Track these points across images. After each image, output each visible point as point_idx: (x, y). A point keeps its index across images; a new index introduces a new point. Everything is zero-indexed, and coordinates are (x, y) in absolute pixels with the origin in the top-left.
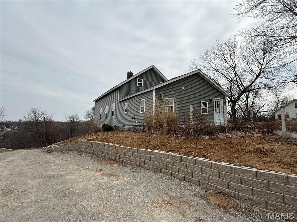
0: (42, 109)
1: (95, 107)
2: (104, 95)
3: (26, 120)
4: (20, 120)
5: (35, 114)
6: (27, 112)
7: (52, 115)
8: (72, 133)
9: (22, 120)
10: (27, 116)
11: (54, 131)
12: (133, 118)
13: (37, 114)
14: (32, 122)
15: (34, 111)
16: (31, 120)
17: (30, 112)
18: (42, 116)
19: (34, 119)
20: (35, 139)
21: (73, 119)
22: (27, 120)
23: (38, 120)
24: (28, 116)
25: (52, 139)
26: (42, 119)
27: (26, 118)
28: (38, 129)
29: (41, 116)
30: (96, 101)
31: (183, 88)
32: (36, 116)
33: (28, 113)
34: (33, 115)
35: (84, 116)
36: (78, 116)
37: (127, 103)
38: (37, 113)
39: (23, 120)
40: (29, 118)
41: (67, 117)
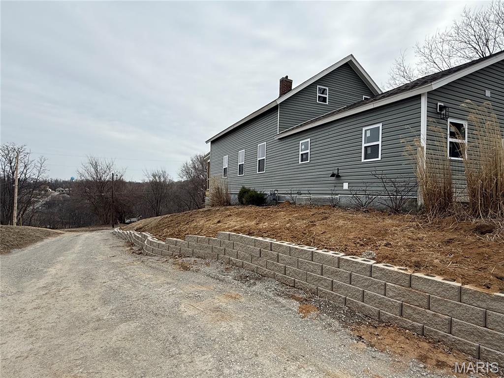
0: (106, 160)
1: (209, 154)
3: (81, 178)
4: (72, 179)
5: (95, 167)
6: (82, 164)
7: (124, 170)
8: (157, 202)
9: (75, 178)
10: (82, 170)
11: (128, 199)
12: (333, 175)
13: (98, 167)
14: (91, 181)
15: (94, 163)
16: (90, 178)
17: (87, 165)
18: (108, 171)
19: (95, 176)
20: (98, 212)
21: (159, 177)
22: (83, 178)
23: (101, 179)
24: (84, 171)
25: (124, 212)
26: (108, 177)
27: (81, 175)
28: (102, 194)
29: (105, 172)
30: (211, 142)
31: (488, 93)
32: (97, 171)
33: (84, 166)
34: (93, 170)
35: (180, 171)
36: (167, 173)
37: (309, 140)
38: (100, 166)
39: (77, 178)
40: (87, 175)
41: (149, 173)
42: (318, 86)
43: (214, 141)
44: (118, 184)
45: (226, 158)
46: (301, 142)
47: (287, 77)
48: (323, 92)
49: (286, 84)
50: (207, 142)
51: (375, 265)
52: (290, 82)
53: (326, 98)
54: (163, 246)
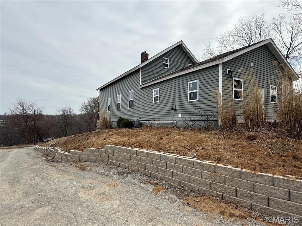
0: (30, 101)
1: (99, 97)
2: (114, 81)
4: (6, 114)
5: (22, 106)
6: (13, 104)
7: (42, 108)
8: (66, 128)
10: (12, 108)
11: (45, 126)
12: (172, 109)
13: (24, 106)
14: (19, 115)
15: (21, 103)
16: (18, 113)
17: (16, 104)
18: (31, 109)
19: (22, 112)
20: (24, 135)
21: (67, 112)
22: (13, 113)
23: (26, 113)
24: (14, 108)
25: (43, 135)
26: (32, 112)
27: (12, 111)
28: (27, 124)
29: (29, 109)
30: (100, 90)
31: (252, 64)
32: (24, 108)
34: (20, 108)
35: (80, 108)
36: (72, 109)
37: (158, 89)
38: (25, 105)
40: (16, 111)
41: (60, 109)
42: (163, 58)
43: (102, 89)
44: (39, 117)
45: (109, 99)
46: (154, 90)
47: (145, 52)
48: (167, 61)
49: (145, 56)
50: (97, 90)
51: (196, 161)
52: (147, 55)
53: (168, 64)
54: (68, 156)
